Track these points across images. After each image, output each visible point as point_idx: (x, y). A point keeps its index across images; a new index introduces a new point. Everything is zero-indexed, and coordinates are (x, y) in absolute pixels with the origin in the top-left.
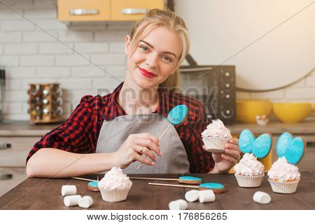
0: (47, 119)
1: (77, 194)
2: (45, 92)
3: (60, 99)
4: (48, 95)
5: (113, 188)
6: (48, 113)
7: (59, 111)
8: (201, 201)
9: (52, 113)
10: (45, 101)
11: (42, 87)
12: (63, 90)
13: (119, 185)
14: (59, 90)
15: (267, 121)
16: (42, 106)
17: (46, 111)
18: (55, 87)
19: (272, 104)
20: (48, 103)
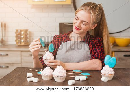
0: (23, 44)
1: (33, 77)
2: (22, 33)
3: (28, 36)
4: (23, 34)
5: (47, 74)
6: (23, 41)
7: (28, 41)
8: (81, 80)
9: (25, 41)
10: (22, 37)
11: (21, 31)
12: (30, 32)
13: (49, 74)
14: (28, 32)
15: (113, 46)
16: (21, 39)
17: (22, 40)
18: (26, 31)
19: (115, 39)
20: (23, 37)
